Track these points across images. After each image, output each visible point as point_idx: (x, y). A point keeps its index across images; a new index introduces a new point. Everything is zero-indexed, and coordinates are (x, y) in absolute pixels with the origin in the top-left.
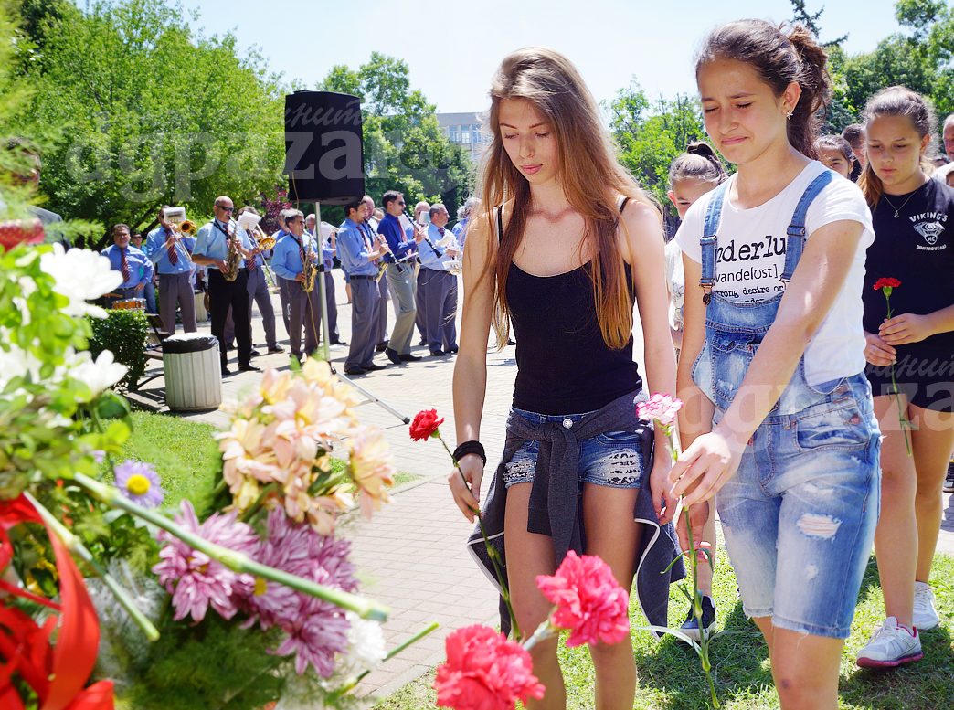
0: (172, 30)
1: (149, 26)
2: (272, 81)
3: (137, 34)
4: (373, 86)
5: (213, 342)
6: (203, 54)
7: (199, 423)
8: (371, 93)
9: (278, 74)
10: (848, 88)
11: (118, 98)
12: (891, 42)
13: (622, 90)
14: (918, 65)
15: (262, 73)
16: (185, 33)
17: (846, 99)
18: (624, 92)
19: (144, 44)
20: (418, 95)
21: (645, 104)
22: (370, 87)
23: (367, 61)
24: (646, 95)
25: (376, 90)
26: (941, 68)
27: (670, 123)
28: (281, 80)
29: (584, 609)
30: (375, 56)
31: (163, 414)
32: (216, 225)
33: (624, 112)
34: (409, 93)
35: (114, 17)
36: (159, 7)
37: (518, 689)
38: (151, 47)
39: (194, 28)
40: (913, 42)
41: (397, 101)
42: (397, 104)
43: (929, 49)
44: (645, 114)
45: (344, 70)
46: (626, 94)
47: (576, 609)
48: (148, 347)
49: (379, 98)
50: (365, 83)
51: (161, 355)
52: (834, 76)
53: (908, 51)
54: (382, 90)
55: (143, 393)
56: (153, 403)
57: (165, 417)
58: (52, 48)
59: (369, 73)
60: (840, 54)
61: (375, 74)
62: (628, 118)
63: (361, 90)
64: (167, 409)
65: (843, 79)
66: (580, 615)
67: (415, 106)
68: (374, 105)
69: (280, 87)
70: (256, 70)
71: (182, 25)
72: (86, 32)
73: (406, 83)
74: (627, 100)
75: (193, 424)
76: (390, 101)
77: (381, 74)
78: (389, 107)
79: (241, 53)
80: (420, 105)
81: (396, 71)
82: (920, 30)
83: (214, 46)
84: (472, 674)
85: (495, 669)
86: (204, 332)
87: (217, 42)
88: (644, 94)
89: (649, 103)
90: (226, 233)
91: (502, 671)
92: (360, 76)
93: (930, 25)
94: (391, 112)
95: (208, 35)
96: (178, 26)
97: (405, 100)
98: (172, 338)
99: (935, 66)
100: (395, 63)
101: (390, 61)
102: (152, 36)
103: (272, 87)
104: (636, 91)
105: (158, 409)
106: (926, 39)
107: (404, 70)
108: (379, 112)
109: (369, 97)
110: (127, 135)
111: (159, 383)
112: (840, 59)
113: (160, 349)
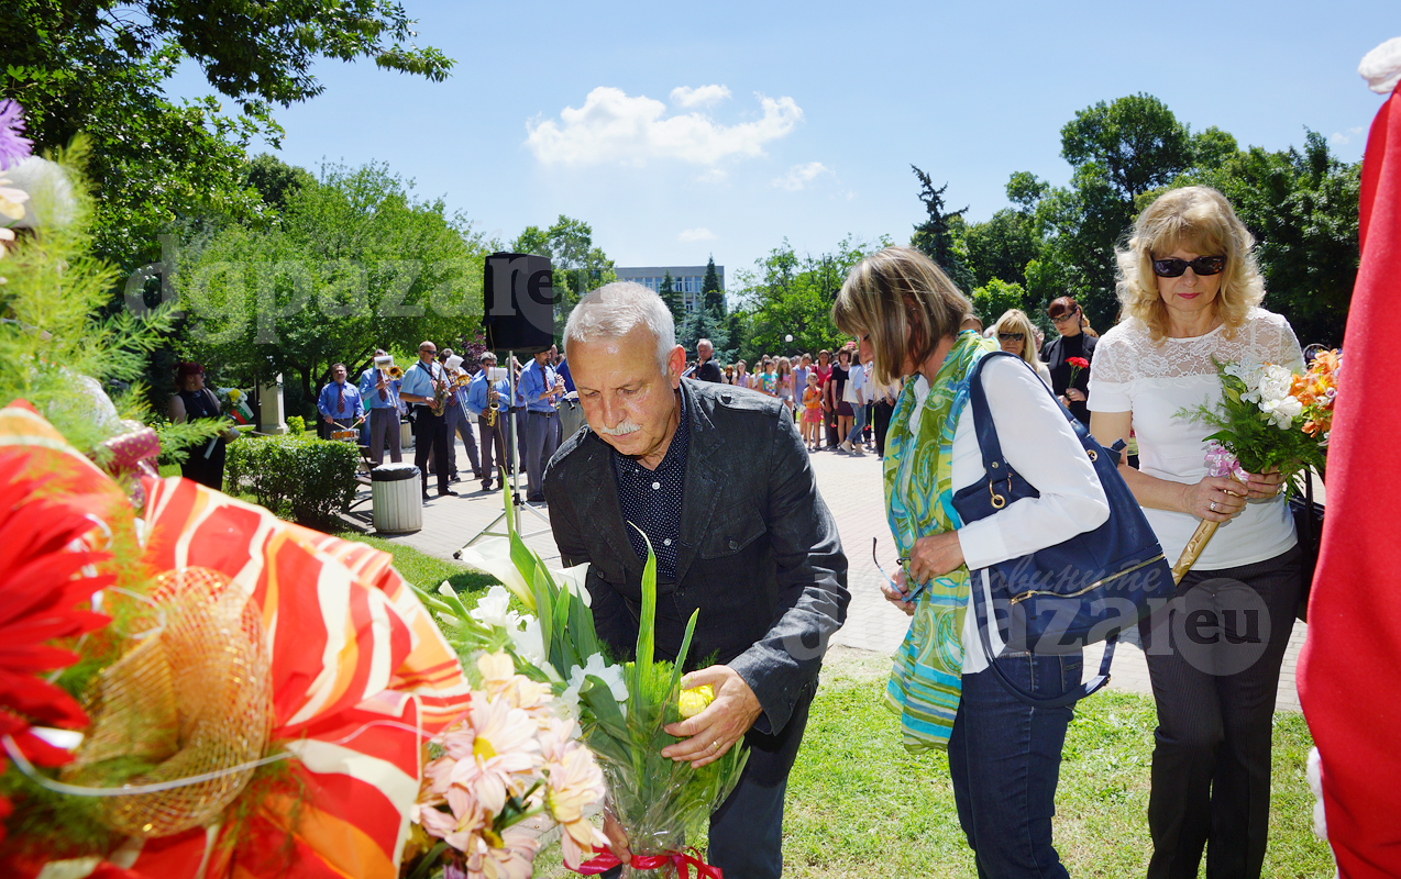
0: (391, 197)
1: (372, 193)
2: (474, 240)
3: (361, 199)
4: (560, 244)
6: (416, 218)
7: (402, 545)
8: (557, 250)
9: (480, 235)
11: (343, 254)
12: (1004, 215)
13: (775, 250)
14: (1028, 233)
15: (466, 233)
16: (402, 199)
18: (777, 251)
19: (368, 209)
20: (599, 251)
21: (794, 262)
22: (557, 245)
23: (555, 223)
24: (796, 254)
25: (563, 248)
26: (1047, 236)
27: (816, 279)
30: (562, 218)
31: (370, 535)
32: (421, 365)
33: (777, 268)
34: (591, 250)
35: (343, 186)
36: (382, 178)
38: (373, 210)
39: (409, 195)
40: (1022, 215)
41: (580, 257)
42: (581, 260)
43: (1035, 222)
44: (795, 271)
45: (535, 230)
46: (778, 254)
48: (359, 474)
49: (565, 254)
50: (553, 241)
51: (370, 481)
52: (957, 241)
53: (1018, 222)
54: (568, 247)
55: (354, 515)
56: (362, 525)
57: (373, 538)
58: (292, 212)
59: (557, 233)
60: (962, 223)
61: (562, 234)
62: (780, 274)
63: (550, 248)
64: (374, 530)
65: (965, 244)
67: (595, 262)
68: (560, 260)
69: (481, 245)
70: (461, 231)
71: (400, 192)
72: (320, 200)
73: (588, 241)
74: (779, 258)
75: (397, 545)
76: (573, 257)
77: (567, 234)
78: (573, 261)
79: (448, 216)
80: (601, 260)
81: (580, 231)
82: (1028, 206)
83: (426, 210)
87: (428, 207)
88: (794, 253)
89: (799, 261)
92: (549, 235)
93: (1036, 202)
94: (574, 266)
95: (421, 200)
96: (396, 193)
97: (588, 256)
99: (1041, 234)
100: (580, 224)
101: (575, 223)
102: (374, 201)
103: (473, 245)
104: (787, 251)
105: (366, 530)
106: (1034, 213)
107: (587, 231)
108: (565, 265)
109: (556, 253)
111: (368, 506)
112: (961, 227)
113: (369, 476)
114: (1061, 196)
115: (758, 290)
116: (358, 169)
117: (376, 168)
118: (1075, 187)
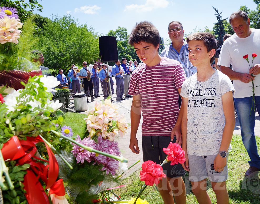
0: (72, 24)
1: (67, 23)
3: (64, 25)
4: (119, 34)
5: (85, 95)
6: (79, 29)
7: (83, 114)
8: (119, 36)
9: (97, 33)
10: (229, 30)
11: (61, 40)
15: (93, 32)
16: (75, 24)
17: (228, 32)
19: (66, 27)
23: (117, 29)
25: (120, 35)
28: (98, 34)
29: (175, 156)
30: (119, 27)
31: (74, 112)
32: (84, 68)
34: (127, 35)
35: (59, 22)
36: (69, 19)
37: (160, 176)
38: (68, 28)
39: (77, 23)
41: (125, 37)
42: (125, 38)
47: (173, 156)
48: (70, 97)
49: (121, 37)
51: (73, 99)
52: (225, 27)
54: (121, 35)
55: (70, 108)
56: (72, 110)
57: (75, 113)
58: (46, 30)
59: (118, 31)
60: (226, 22)
61: (119, 31)
63: (116, 35)
64: (75, 111)
65: (228, 28)
66: (174, 157)
68: (119, 39)
69: (98, 36)
70: (92, 32)
71: (74, 22)
72: (53, 25)
73: (126, 33)
75: (81, 114)
76: (123, 38)
77: (121, 31)
78: (123, 39)
79: (88, 28)
81: (124, 30)
83: (82, 27)
84: (148, 173)
85: (154, 171)
86: (83, 93)
87: (82, 26)
90: (86, 70)
91: (156, 172)
92: (116, 32)
95: (80, 25)
96: (73, 23)
97: (127, 37)
98: (76, 95)
100: (124, 28)
102: (68, 25)
103: (96, 36)
105: (73, 111)
107: (126, 30)
108: (121, 40)
109: (118, 37)
110: (63, 48)
111: (73, 105)
113: (73, 97)
114: (254, 13)
116: (62, 17)
117: (67, 16)
118: (257, 10)
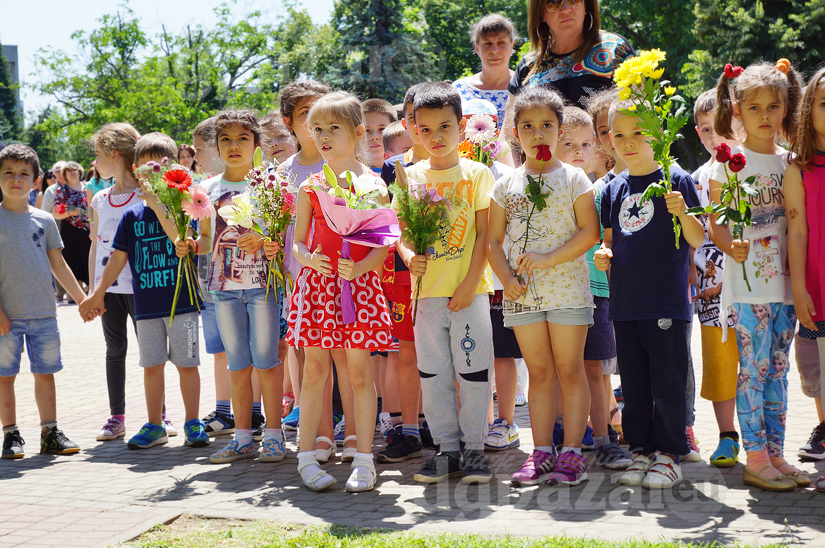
13: (106, 18)
18: (109, 21)
21: (139, 39)
27: (177, 68)
33: (110, 49)
46: (111, 24)
62: (115, 58)
74: (114, 31)
88: (139, 24)
89: (146, 37)
104: (127, 19)
115: (77, 84)
